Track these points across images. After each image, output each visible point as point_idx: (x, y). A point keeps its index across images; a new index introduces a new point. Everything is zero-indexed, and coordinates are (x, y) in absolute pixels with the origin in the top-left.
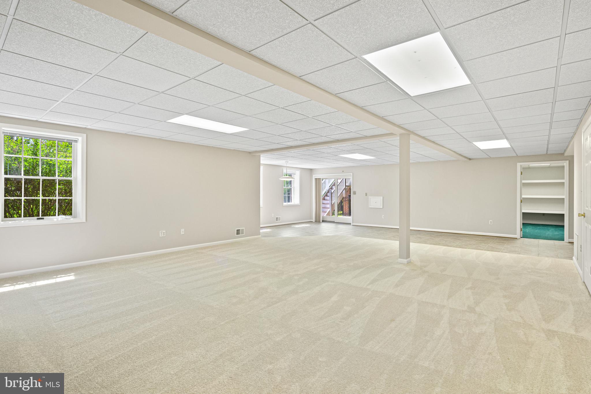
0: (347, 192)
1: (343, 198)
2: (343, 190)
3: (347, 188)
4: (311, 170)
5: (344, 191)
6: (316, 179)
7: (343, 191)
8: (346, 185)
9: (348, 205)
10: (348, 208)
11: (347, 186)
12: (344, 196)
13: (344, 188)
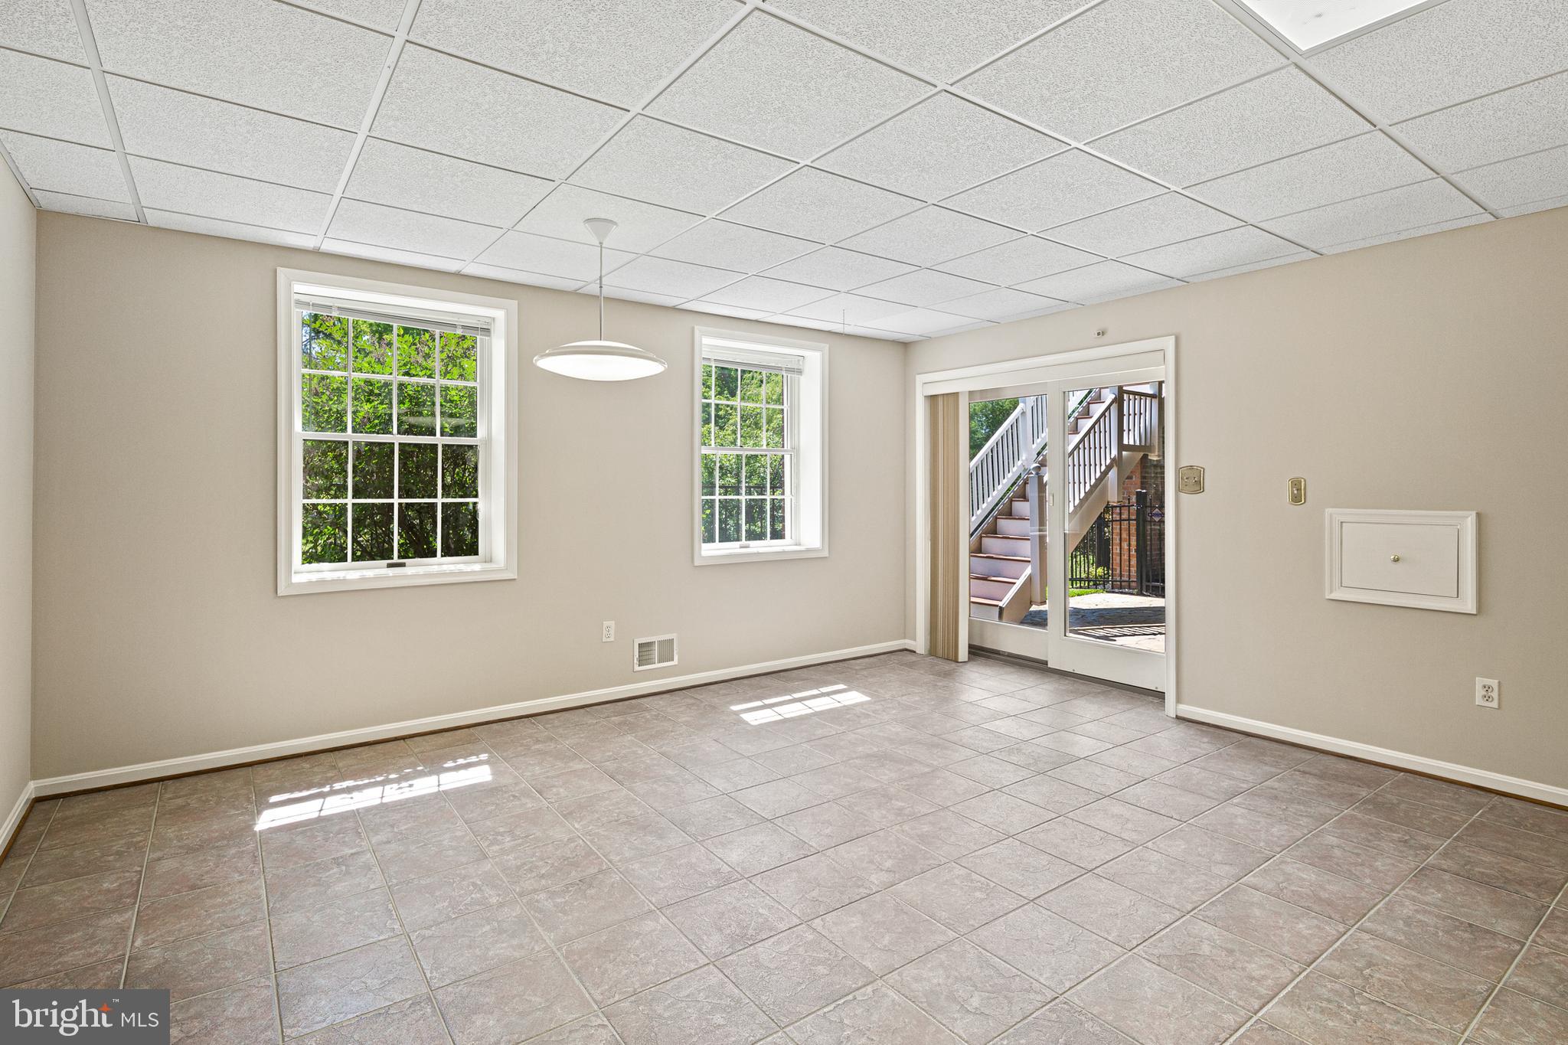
0: (1129, 478)
1: (1108, 508)
2: (1109, 468)
3: (1129, 458)
4: (904, 347)
5: (1113, 474)
6: (932, 399)
7: (1104, 474)
8: (1125, 442)
9: (1134, 543)
10: (1133, 553)
11: (1128, 448)
12: (1113, 497)
13: (1113, 460)
